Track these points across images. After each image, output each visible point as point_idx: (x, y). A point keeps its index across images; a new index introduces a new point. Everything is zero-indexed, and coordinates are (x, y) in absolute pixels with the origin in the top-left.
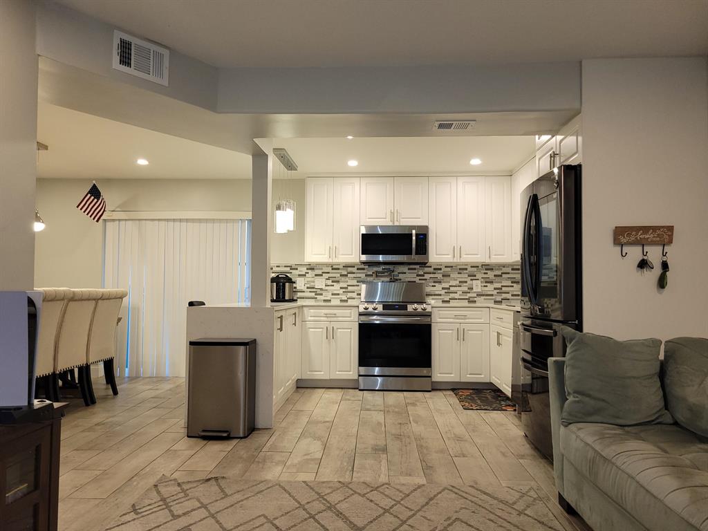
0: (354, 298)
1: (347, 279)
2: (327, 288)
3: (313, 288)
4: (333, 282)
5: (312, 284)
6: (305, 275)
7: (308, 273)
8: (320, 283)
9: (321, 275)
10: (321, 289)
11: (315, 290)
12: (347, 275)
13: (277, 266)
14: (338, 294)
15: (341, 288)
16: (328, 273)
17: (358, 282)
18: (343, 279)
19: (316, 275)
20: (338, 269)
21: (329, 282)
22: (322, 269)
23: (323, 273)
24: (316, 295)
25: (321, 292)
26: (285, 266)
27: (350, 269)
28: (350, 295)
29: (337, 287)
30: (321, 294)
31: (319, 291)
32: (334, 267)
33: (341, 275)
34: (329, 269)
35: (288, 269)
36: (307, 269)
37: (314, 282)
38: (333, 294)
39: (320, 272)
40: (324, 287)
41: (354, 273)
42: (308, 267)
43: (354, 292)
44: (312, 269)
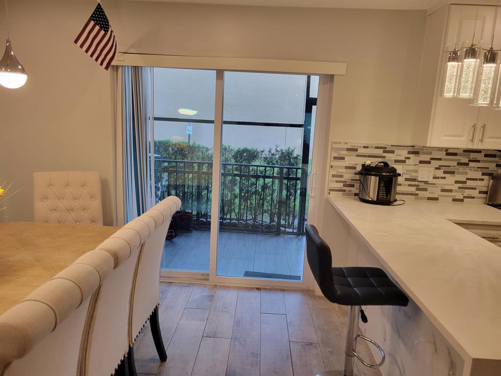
0: (473, 198)
1: (467, 170)
2: (435, 181)
3: (414, 180)
4: (445, 172)
5: (413, 174)
6: (404, 162)
7: (409, 158)
8: (426, 173)
9: (429, 163)
10: (426, 182)
11: (416, 183)
12: (467, 164)
13: (364, 147)
14: (451, 191)
15: (456, 182)
16: (440, 159)
17: (483, 174)
18: (461, 169)
19: (421, 162)
20: (455, 154)
21: (440, 173)
22: (430, 153)
23: (432, 159)
24: (417, 189)
25: (425, 186)
26: (377, 148)
27: (473, 156)
28: (468, 192)
29: (450, 180)
30: (426, 190)
31: (422, 185)
32: (450, 151)
33: (459, 164)
34: (442, 155)
35: (380, 152)
36: (409, 153)
37: (416, 171)
38: (443, 190)
39: (427, 158)
40: (431, 180)
41: (479, 161)
42: (411, 149)
43: (475, 189)
44: (416, 153)
